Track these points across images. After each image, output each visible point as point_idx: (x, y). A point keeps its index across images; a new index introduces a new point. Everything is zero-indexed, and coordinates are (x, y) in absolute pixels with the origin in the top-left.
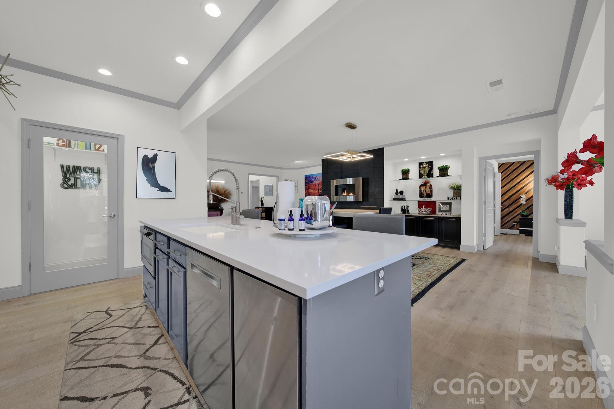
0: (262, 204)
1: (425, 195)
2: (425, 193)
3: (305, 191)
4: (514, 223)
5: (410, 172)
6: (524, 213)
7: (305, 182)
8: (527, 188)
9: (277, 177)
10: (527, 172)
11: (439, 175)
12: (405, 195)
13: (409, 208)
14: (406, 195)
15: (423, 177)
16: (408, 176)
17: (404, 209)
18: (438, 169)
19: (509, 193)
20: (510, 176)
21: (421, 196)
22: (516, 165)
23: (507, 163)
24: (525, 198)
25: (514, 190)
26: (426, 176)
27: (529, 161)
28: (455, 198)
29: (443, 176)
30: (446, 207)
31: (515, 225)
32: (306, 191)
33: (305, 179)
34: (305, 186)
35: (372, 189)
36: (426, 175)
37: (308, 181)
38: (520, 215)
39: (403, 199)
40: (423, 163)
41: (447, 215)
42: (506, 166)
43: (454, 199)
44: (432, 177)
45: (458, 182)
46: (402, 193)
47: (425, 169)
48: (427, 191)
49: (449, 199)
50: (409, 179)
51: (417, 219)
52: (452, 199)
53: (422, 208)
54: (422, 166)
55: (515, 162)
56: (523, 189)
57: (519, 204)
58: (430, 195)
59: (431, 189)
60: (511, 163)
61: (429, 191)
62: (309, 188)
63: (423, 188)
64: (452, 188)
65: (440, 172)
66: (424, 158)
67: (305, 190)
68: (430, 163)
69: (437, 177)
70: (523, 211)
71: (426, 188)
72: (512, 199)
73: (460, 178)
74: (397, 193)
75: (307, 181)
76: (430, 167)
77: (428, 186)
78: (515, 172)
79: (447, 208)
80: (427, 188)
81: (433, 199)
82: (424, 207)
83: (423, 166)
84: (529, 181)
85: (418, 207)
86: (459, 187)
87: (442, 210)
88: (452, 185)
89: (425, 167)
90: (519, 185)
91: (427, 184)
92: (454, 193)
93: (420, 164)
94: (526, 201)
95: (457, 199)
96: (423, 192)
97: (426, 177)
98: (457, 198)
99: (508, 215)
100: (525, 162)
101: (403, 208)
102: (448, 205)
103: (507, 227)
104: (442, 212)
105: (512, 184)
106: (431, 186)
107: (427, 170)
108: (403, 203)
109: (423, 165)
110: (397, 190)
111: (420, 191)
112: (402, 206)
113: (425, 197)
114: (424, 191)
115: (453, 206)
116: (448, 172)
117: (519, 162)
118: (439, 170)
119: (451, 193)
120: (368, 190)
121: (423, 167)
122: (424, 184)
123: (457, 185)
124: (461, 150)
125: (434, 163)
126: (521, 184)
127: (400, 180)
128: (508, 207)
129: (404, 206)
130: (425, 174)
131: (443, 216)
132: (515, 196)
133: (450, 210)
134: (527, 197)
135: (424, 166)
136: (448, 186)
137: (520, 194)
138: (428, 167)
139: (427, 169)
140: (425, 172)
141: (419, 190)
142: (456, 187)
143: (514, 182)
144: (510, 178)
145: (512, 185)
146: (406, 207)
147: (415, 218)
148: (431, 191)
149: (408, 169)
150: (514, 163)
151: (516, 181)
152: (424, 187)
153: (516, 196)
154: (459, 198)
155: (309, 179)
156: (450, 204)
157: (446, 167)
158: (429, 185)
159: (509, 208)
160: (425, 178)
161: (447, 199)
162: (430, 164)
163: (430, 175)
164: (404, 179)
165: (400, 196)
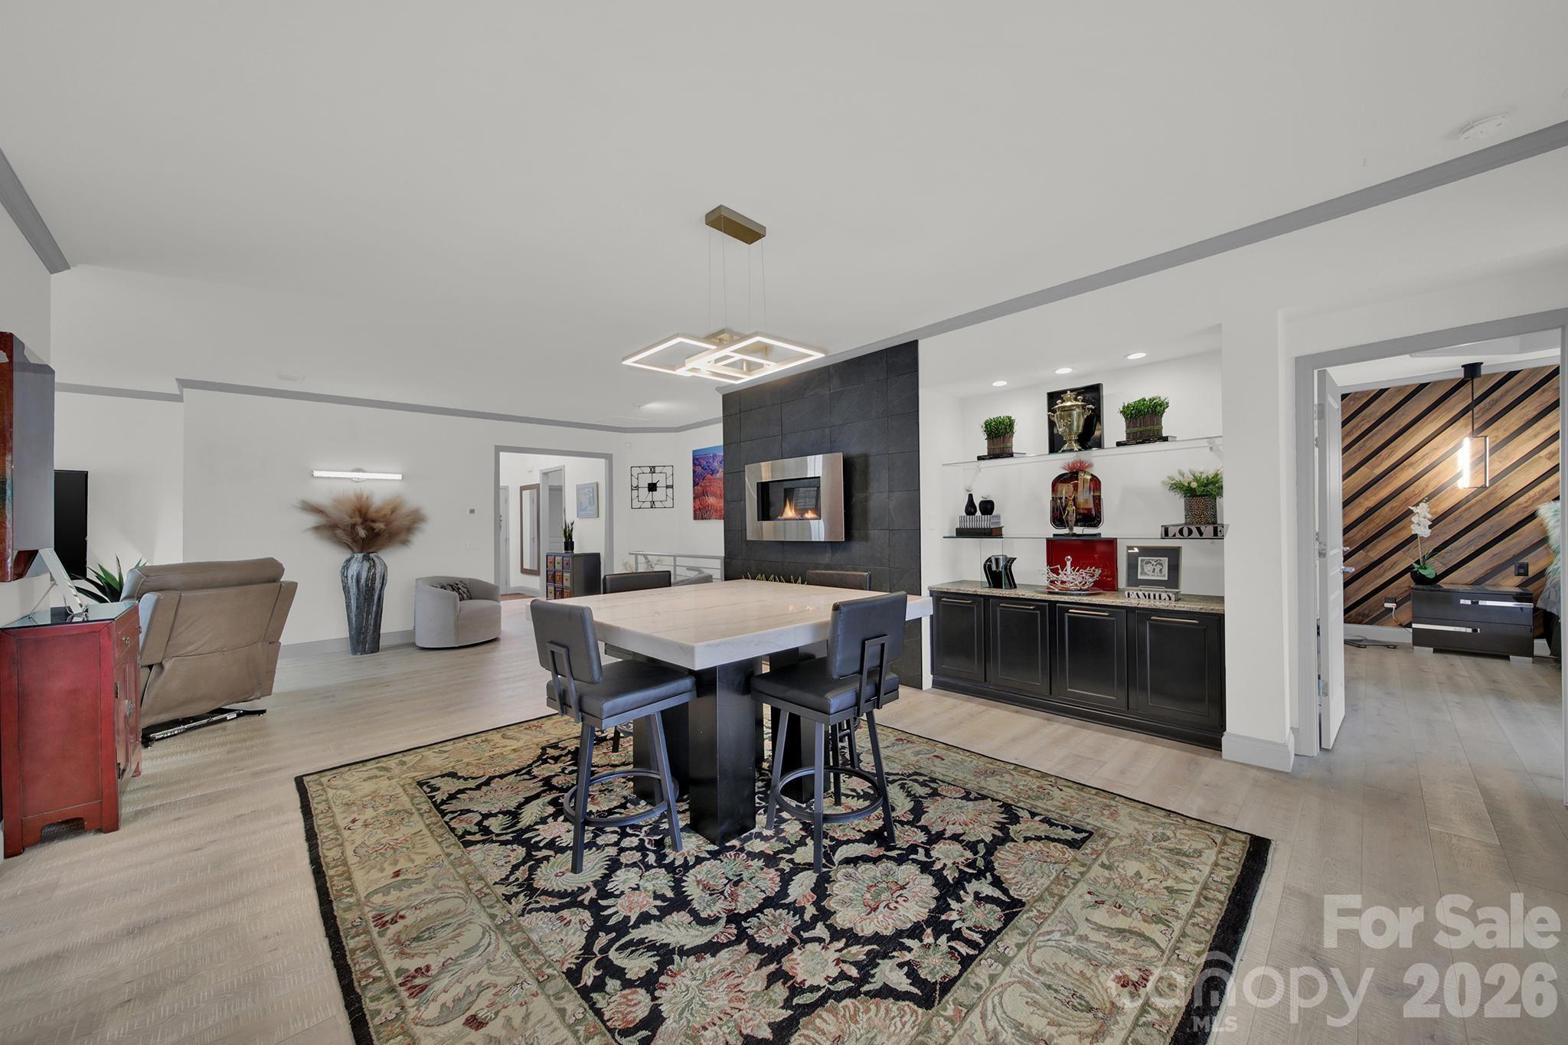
0: (569, 545)
1: (1073, 517)
2: (1071, 508)
3: (694, 502)
4: (1387, 605)
5: (1016, 428)
6: (1425, 568)
7: (694, 472)
8: (1430, 480)
9: (608, 457)
10: (1432, 421)
11: (1123, 438)
12: (998, 517)
13: (1015, 568)
14: (1006, 515)
15: (1065, 447)
16: (1009, 444)
17: (994, 568)
18: (1123, 412)
19: (1367, 499)
20: (1370, 438)
21: (1058, 519)
22: (1391, 400)
23: (1356, 393)
24: (1429, 516)
25: (1385, 487)
26: (1077, 441)
27: (1436, 383)
28: (1193, 528)
29: (1143, 442)
30: (1158, 568)
31: (1391, 609)
32: (698, 503)
33: (694, 463)
34: (695, 484)
35: (879, 496)
36: (1074, 437)
37: (703, 468)
38: (1409, 574)
39: (994, 533)
40: (1065, 392)
41: (1163, 601)
42: (1352, 403)
43: (1190, 532)
44: (1099, 444)
45: (1203, 465)
46: (988, 507)
47: (1070, 415)
48: (1081, 499)
49: (1166, 534)
50: (1011, 455)
51: (1043, 615)
52: (1181, 532)
53: (1063, 566)
54: (1059, 404)
55: (1387, 389)
56: (1416, 484)
57: (1404, 535)
58: (1092, 517)
59: (1097, 494)
60: (1372, 395)
61: (1086, 501)
62: (704, 493)
63: (1065, 490)
64: (1177, 487)
65: (1128, 427)
66: (1067, 375)
67: (694, 498)
68: (1092, 395)
69: (1119, 444)
70: (1419, 560)
71: (1076, 487)
72: (1378, 520)
73: (1211, 448)
74: (970, 509)
75: (699, 469)
76: (1091, 406)
77: (1084, 481)
78: (1388, 424)
79: (1161, 570)
80: (1080, 489)
81: (1105, 531)
82: (1069, 563)
83: (1064, 404)
84: (1437, 457)
85: (1050, 562)
86: (1206, 485)
87: (1139, 577)
88: (1178, 478)
89: (1070, 409)
90: (1402, 469)
91: (1081, 474)
92: (1189, 509)
93: (1053, 397)
94: (1430, 527)
95: (1201, 534)
96: (1066, 505)
97: (1076, 447)
98: (1203, 528)
99: (1366, 576)
100: (1422, 386)
101: (990, 566)
102: (1167, 559)
103: (1361, 618)
104: (1140, 587)
105: (1378, 466)
106: (1096, 483)
107: (1078, 422)
108: (991, 548)
109: (1063, 401)
110: (971, 496)
111: (1054, 500)
112: (989, 560)
113: (1072, 523)
114: (1071, 502)
115: (1185, 562)
116: (1159, 423)
117: (1400, 389)
118: (1126, 419)
119: (1175, 512)
120: (866, 499)
121: (1063, 409)
122: (1070, 477)
123: (1198, 475)
124: (1219, 326)
125: (1106, 392)
126: (1411, 465)
127: (980, 458)
128: (1362, 547)
129: (997, 560)
130: (1070, 434)
131: (1145, 603)
132: (1386, 508)
133: (1173, 580)
134: (1434, 510)
135: (1068, 404)
136: (1164, 483)
137: (1407, 500)
138: (1083, 407)
139: (1079, 416)
140: (1070, 426)
141: (1051, 499)
142: (1194, 485)
143: (1383, 460)
144: (1368, 444)
145: (1378, 471)
146: (1001, 564)
147: (1038, 608)
148: (1097, 500)
149: (1009, 418)
150: (1382, 391)
151: (1389, 456)
152: (1071, 486)
153: (1391, 509)
154: (1208, 530)
155: (705, 463)
156: (1174, 555)
157: (1156, 406)
158: (1089, 477)
159: (1368, 551)
160: (1072, 450)
161: (1159, 532)
162: (1088, 396)
163: (1089, 437)
164: (993, 455)
165: (980, 521)
